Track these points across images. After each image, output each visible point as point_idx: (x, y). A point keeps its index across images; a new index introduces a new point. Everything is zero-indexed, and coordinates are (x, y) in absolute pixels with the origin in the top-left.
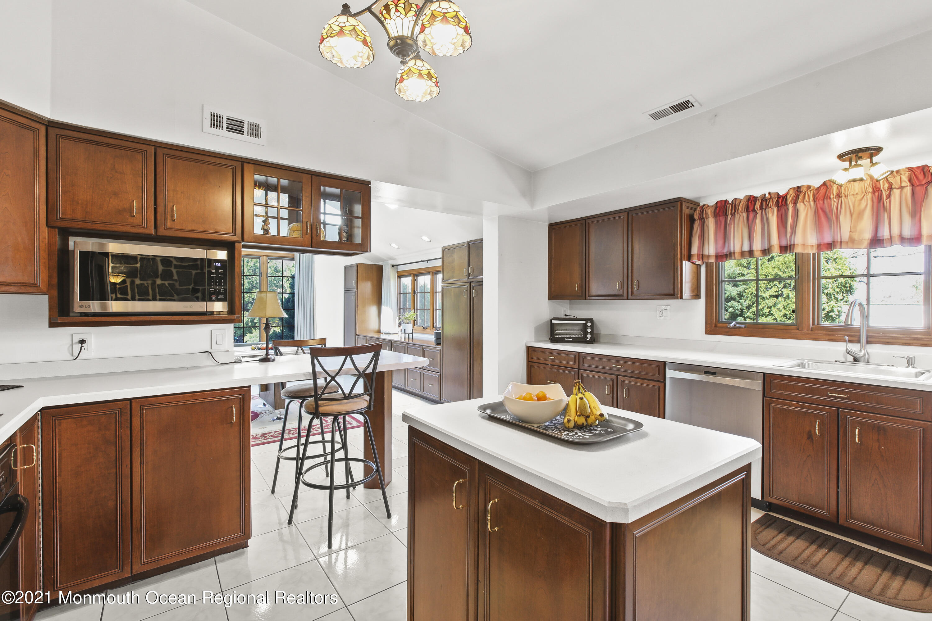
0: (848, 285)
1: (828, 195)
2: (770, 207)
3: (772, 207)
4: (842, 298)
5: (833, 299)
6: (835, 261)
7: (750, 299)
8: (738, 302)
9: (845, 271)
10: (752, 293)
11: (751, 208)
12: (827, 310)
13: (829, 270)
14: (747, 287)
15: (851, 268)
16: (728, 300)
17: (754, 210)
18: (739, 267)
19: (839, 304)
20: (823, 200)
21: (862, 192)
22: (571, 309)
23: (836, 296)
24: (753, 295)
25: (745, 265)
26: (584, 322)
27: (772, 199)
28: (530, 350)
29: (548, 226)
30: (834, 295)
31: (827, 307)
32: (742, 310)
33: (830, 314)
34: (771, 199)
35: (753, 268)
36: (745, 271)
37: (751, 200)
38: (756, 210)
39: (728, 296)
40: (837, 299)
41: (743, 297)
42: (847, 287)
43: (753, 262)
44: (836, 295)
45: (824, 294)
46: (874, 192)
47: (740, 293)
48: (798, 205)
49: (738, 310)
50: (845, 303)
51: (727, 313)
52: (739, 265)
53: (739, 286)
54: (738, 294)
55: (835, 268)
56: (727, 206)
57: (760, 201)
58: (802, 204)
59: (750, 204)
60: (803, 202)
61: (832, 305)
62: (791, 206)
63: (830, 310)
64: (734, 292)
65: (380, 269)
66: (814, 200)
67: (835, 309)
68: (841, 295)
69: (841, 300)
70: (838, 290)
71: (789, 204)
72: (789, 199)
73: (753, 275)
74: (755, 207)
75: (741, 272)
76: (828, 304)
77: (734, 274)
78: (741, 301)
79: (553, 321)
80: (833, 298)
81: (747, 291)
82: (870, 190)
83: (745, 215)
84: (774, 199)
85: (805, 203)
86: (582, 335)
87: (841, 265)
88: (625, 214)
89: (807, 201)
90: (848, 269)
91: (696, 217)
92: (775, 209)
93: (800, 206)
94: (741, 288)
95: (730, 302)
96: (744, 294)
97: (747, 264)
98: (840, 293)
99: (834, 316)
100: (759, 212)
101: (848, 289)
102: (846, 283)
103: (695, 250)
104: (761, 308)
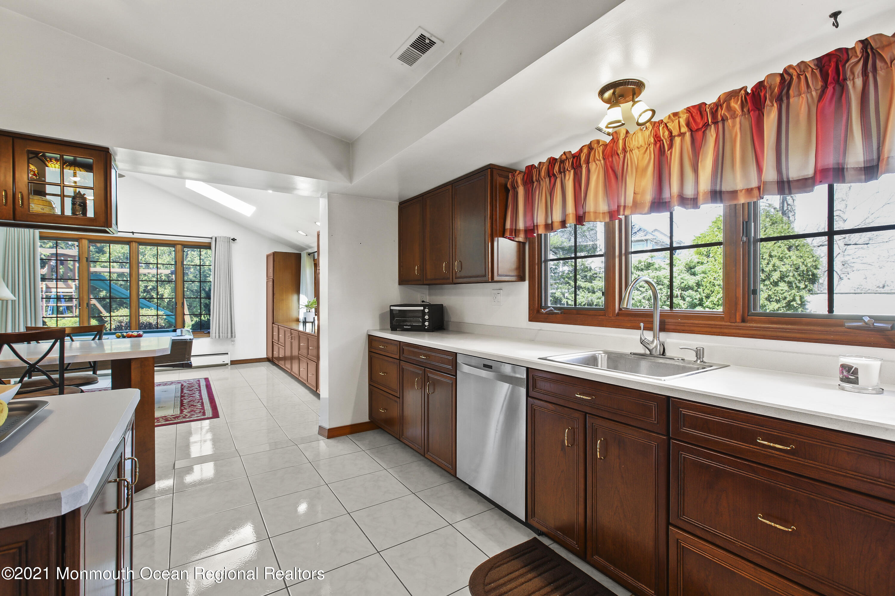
0: (810, 273)
1: (614, 150)
2: (567, 170)
3: (569, 169)
4: (804, 286)
5: (795, 288)
6: (797, 248)
7: (708, 288)
8: (696, 291)
9: (806, 258)
10: (710, 282)
11: (551, 173)
12: (788, 299)
13: (790, 258)
14: (706, 276)
15: (814, 255)
16: (686, 289)
17: (554, 175)
18: (698, 256)
19: (801, 293)
20: (612, 157)
21: (645, 144)
22: (430, 295)
23: (798, 285)
24: (711, 284)
25: (705, 253)
26: (422, 308)
27: (569, 160)
28: (371, 339)
29: (398, 204)
30: (796, 283)
31: (788, 296)
32: (701, 300)
33: (792, 303)
34: (567, 160)
35: (712, 257)
36: (705, 259)
37: (552, 161)
38: (556, 174)
39: (686, 285)
40: (798, 288)
41: (703, 286)
42: (809, 275)
43: (712, 250)
44: (797, 283)
45: (785, 282)
46: (655, 144)
47: (699, 282)
48: (590, 164)
49: (696, 299)
50: (808, 292)
51: (684, 302)
52: (698, 253)
53: (697, 275)
54: (696, 283)
55: (797, 255)
56: (532, 172)
57: (559, 163)
58: (594, 163)
59: (550, 166)
60: (595, 162)
61: (793, 294)
62: (584, 167)
63: (791, 299)
64: (691, 281)
65: (298, 257)
66: (604, 159)
67: (798, 298)
68: (803, 283)
69: (804, 289)
70: (799, 278)
71: (583, 165)
72: (583, 157)
73: (712, 263)
74: (555, 171)
75: (700, 260)
76: (789, 293)
77: (692, 262)
78: (699, 290)
79: (392, 308)
80: (794, 286)
81: (705, 280)
82: (652, 140)
83: (547, 180)
84: (570, 160)
85: (597, 162)
86: (420, 322)
87: (803, 252)
88: (450, 187)
89: (598, 160)
90: (811, 256)
91: (509, 186)
92: (572, 171)
93: (593, 166)
94: (698, 278)
95: (687, 292)
96: (703, 283)
97: (707, 252)
98: (802, 281)
99: (795, 305)
100: (559, 176)
101: (811, 277)
102: (807, 271)
103: (508, 226)
104: (720, 297)
